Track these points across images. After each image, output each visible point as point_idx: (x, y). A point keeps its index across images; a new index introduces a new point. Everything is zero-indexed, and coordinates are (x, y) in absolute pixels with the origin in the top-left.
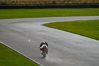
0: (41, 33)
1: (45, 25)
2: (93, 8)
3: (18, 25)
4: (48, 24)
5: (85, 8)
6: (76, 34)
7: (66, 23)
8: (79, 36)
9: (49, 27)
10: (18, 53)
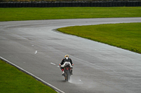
0: (53, 41)
1: (58, 30)
2: (126, 6)
3: (20, 30)
4: (62, 28)
5: (115, 6)
6: (102, 42)
7: (88, 28)
8: (107, 45)
9: (64, 33)
10: (20, 70)
